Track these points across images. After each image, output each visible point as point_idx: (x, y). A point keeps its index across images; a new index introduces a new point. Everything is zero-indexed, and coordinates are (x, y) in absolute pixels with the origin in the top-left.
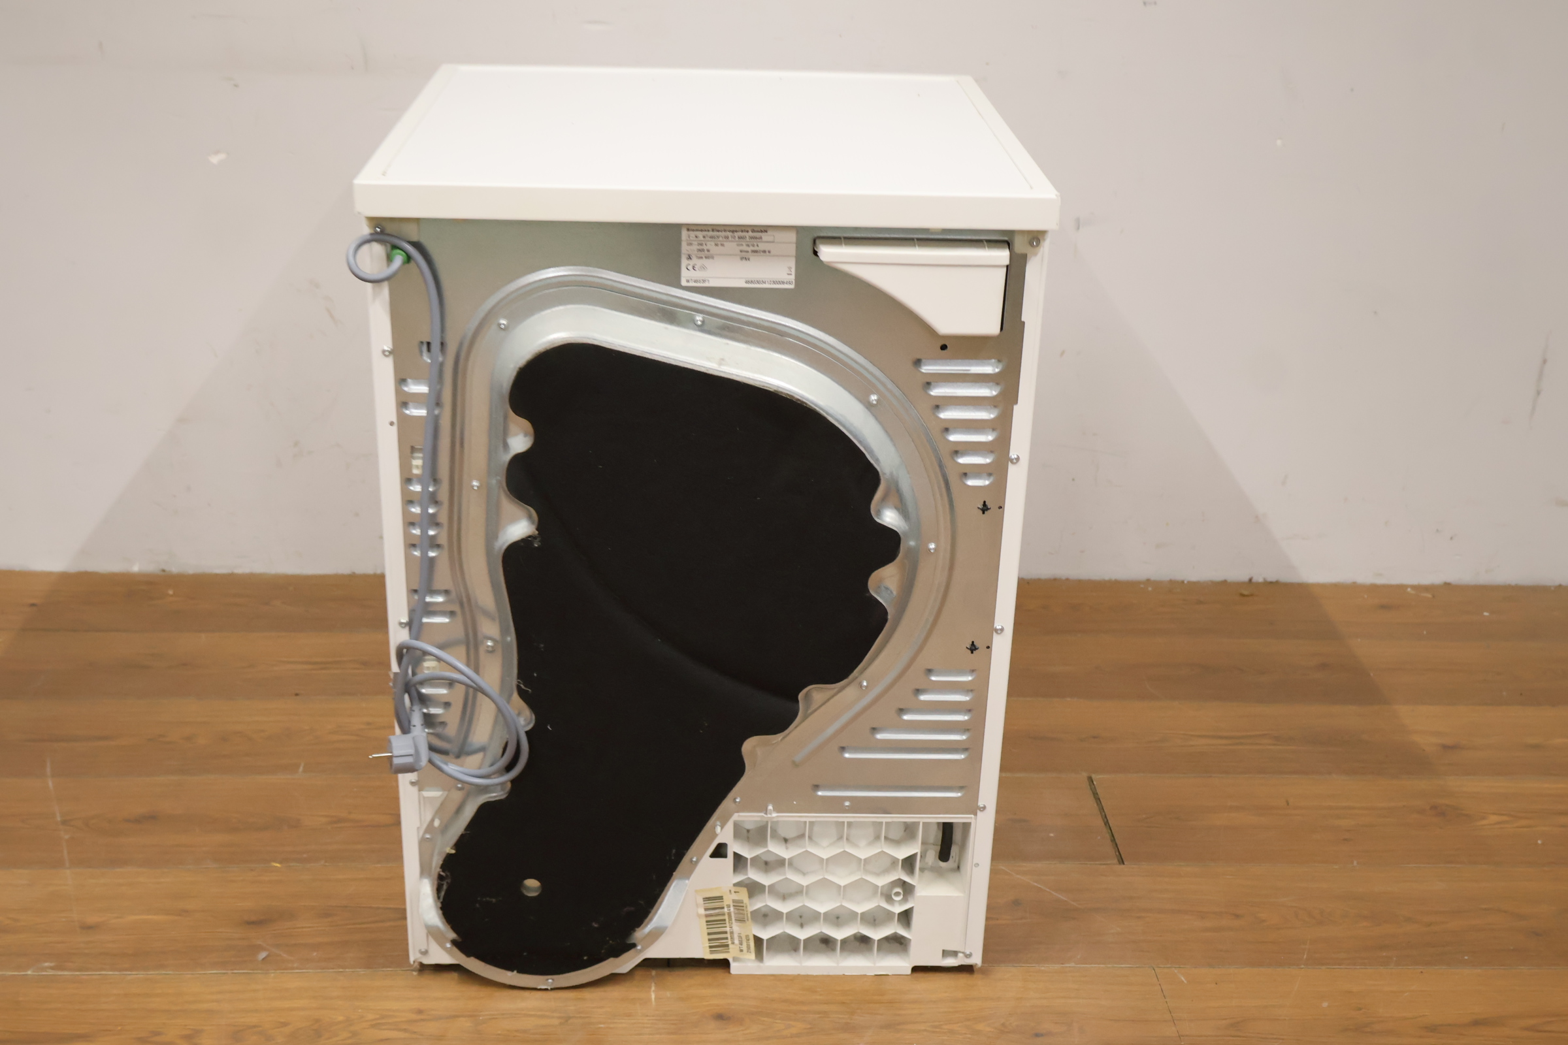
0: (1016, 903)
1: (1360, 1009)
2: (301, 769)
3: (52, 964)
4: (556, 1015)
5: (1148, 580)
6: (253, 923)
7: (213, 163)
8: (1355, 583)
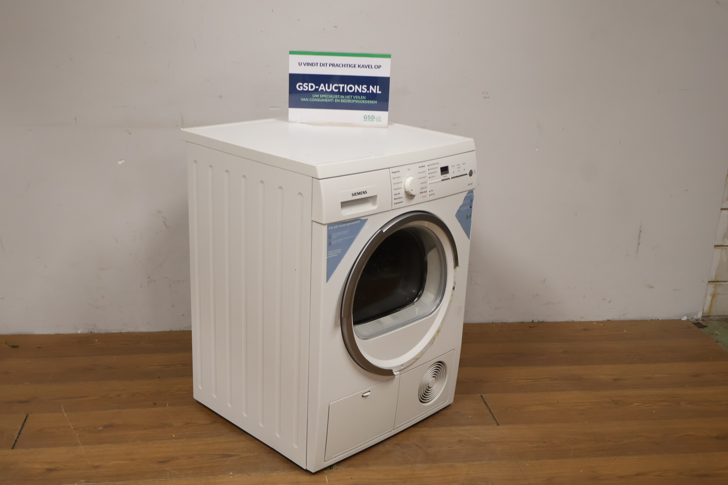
0: (460, 441)
1: (595, 472)
2: (168, 405)
3: (85, 481)
5: (493, 323)
6: (162, 462)
7: (119, 164)
8: (573, 321)
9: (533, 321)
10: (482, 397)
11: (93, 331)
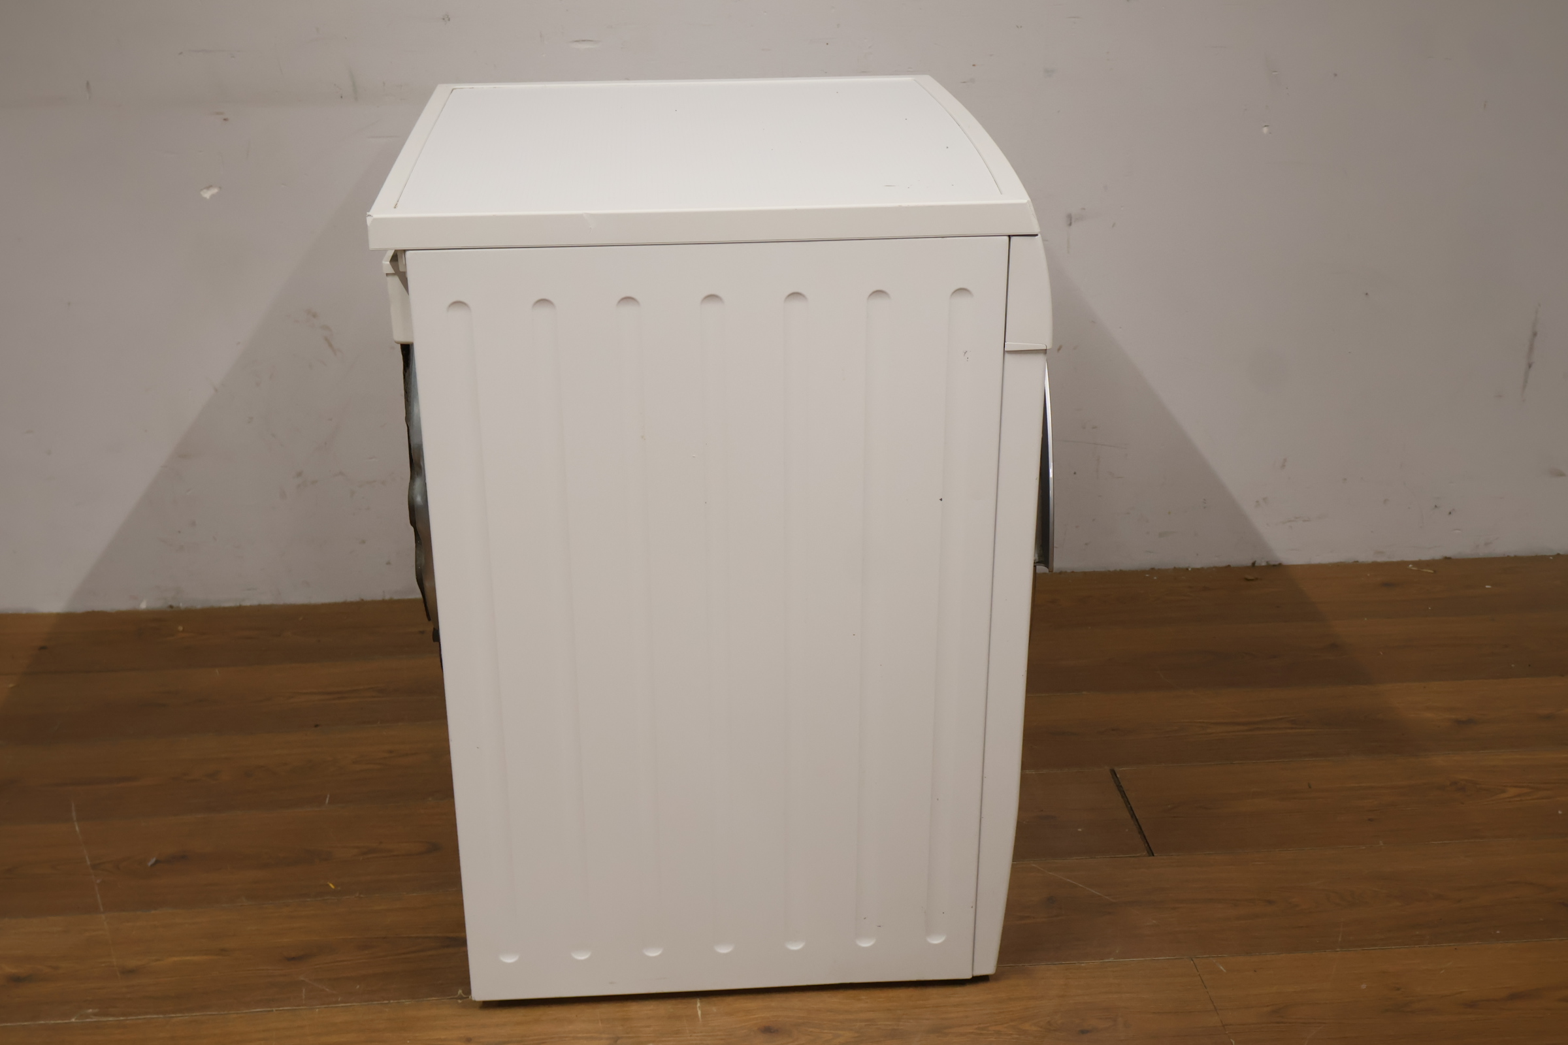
0: (1050, 900)
1: (1398, 989)
2: (327, 800)
3: (96, 1010)
4: (603, 1036)
5: (1153, 569)
6: (293, 959)
7: (205, 198)
8: (1357, 562)
9: (1254, 564)
10: (1113, 773)
11: (174, 604)
